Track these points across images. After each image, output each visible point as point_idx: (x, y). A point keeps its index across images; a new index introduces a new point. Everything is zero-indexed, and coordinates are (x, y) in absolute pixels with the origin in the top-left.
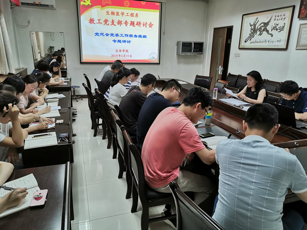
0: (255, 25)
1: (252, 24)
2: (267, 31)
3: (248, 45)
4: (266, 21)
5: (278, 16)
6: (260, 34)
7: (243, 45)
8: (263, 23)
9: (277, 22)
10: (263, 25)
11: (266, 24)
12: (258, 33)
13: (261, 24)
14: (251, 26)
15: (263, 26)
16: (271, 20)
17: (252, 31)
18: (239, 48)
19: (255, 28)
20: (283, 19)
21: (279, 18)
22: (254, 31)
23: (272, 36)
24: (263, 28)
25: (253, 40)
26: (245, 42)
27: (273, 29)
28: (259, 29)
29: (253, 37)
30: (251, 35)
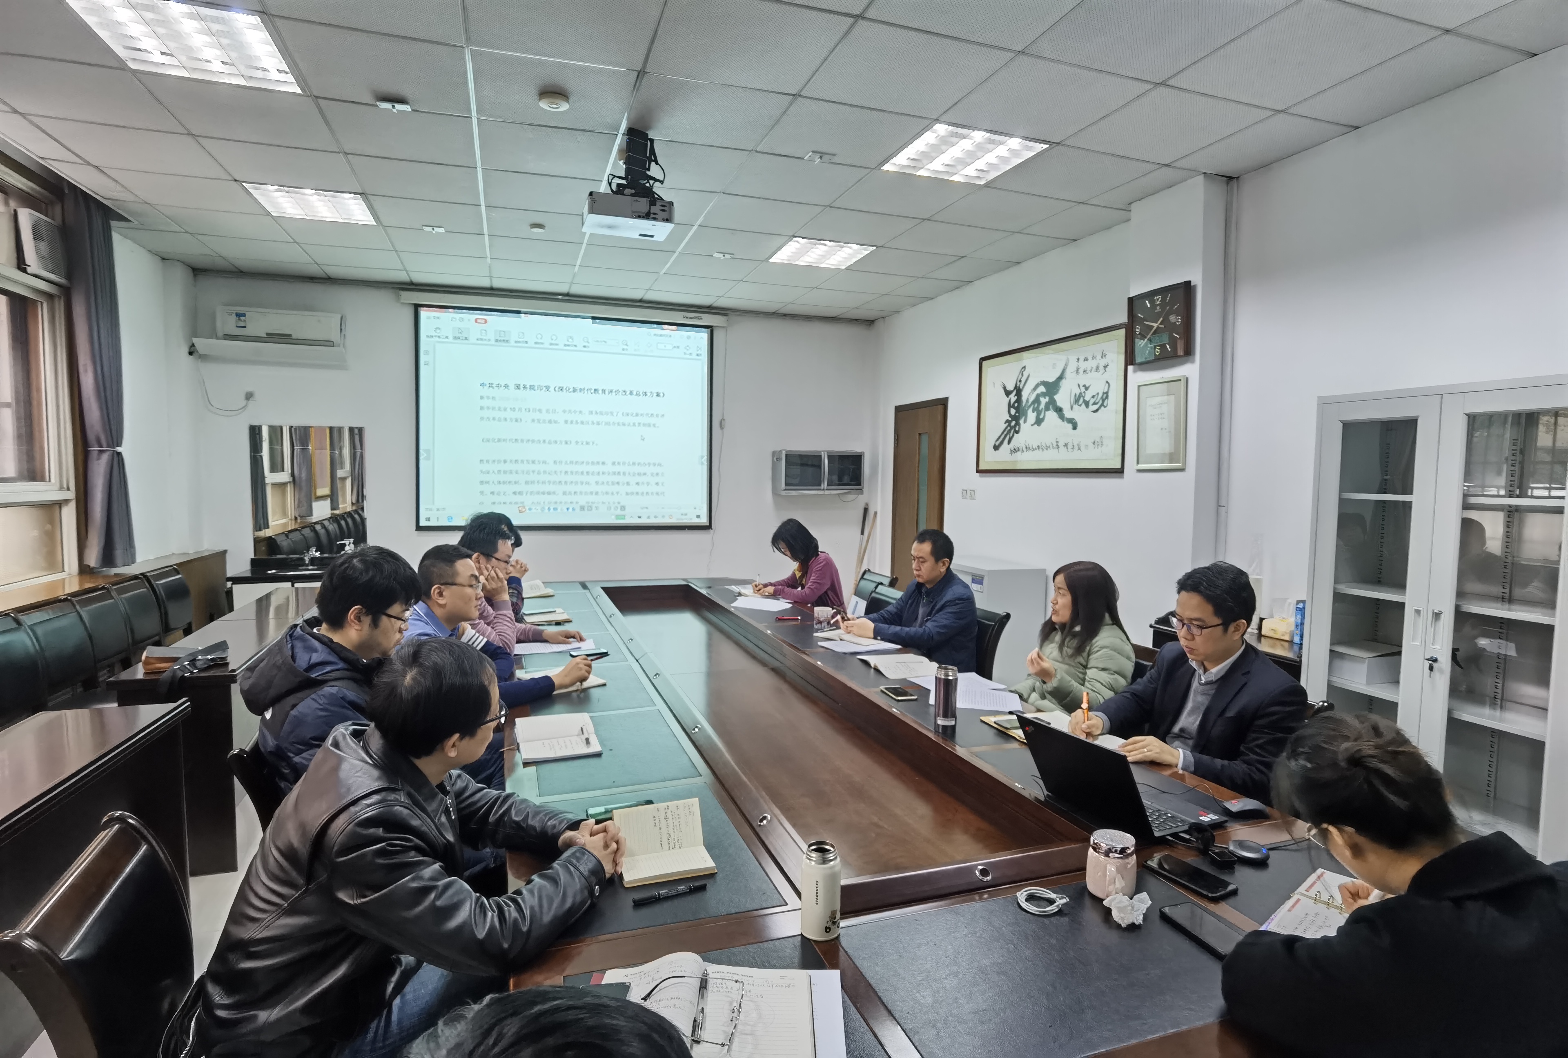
0: (1019, 391)
1: (1010, 387)
2: (1059, 410)
3: (1003, 458)
4: (1051, 379)
5: (1086, 359)
6: (1039, 422)
7: (990, 459)
8: (1044, 383)
9: (1083, 379)
10: (1042, 389)
11: (1052, 388)
12: (1031, 416)
13: (1037, 386)
14: (1008, 393)
15: (1044, 395)
16: (1068, 374)
17: (1013, 411)
18: (978, 471)
19: (1019, 399)
20: (1102, 368)
21: (1087, 365)
22: (1018, 412)
23: (1074, 428)
24: (1044, 401)
25: (1018, 440)
26: (996, 448)
27: (1077, 401)
28: (1033, 402)
29: (1017, 432)
30: (1009, 425)
